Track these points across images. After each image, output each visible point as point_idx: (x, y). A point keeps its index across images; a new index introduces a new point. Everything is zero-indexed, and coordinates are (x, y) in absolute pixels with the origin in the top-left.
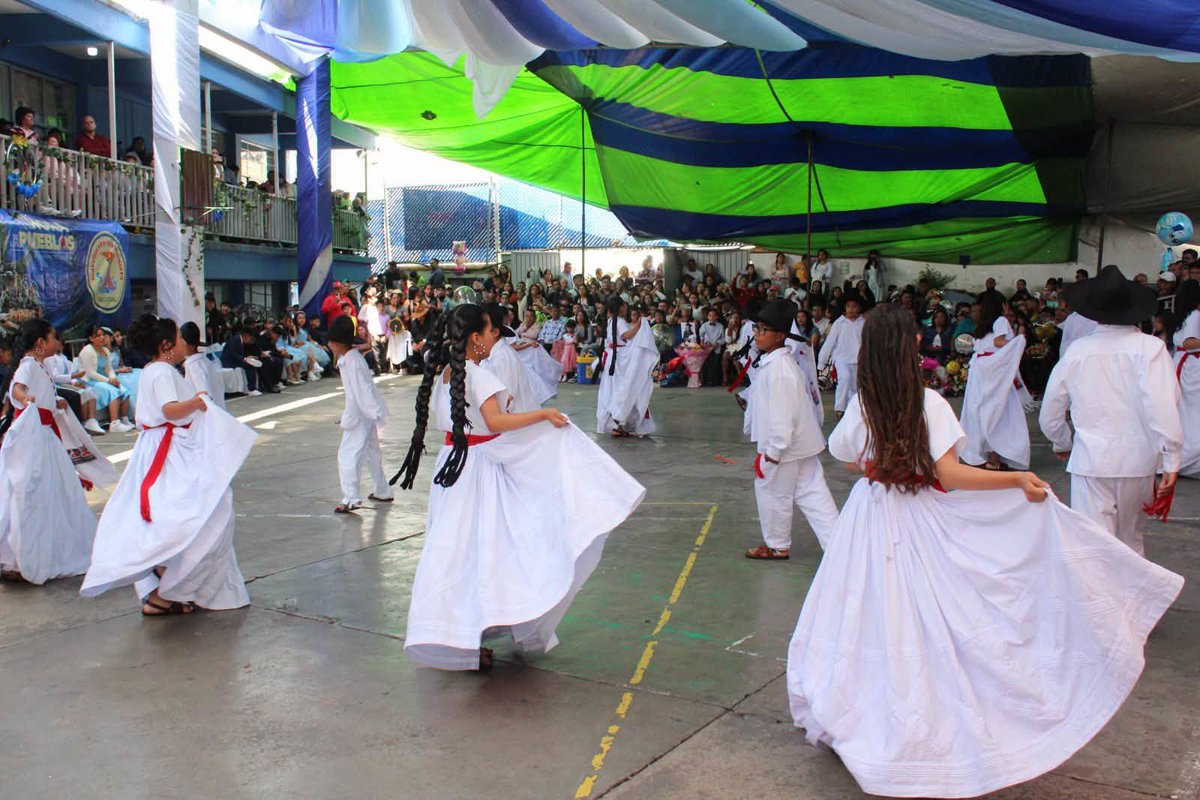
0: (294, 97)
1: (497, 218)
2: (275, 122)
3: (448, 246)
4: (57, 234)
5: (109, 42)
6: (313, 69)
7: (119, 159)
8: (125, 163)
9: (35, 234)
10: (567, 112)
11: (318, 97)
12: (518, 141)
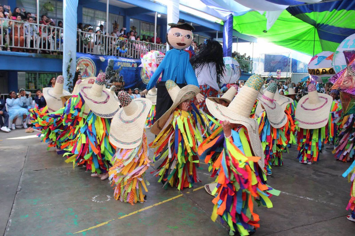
0: (222, 27)
1: (291, 63)
2: (217, 34)
3: (275, 71)
4: (131, 63)
5: (155, 12)
6: (228, 18)
7: (156, 43)
8: (159, 44)
9: (123, 63)
10: (310, 29)
11: (229, 27)
12: (296, 39)
